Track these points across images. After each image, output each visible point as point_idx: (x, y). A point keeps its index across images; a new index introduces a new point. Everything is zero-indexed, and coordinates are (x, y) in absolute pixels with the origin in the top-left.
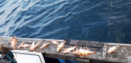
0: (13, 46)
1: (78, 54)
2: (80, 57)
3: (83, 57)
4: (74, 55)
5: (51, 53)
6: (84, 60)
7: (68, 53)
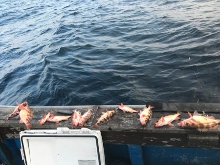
0: (26, 122)
1: (193, 124)
2: (200, 130)
3: (204, 130)
4: (185, 128)
5: (127, 128)
6: (207, 138)
7: (167, 126)
